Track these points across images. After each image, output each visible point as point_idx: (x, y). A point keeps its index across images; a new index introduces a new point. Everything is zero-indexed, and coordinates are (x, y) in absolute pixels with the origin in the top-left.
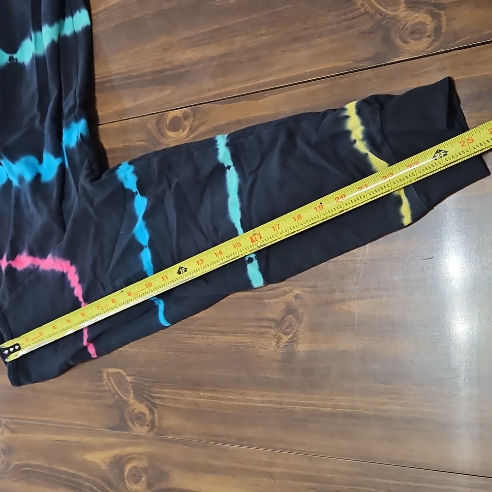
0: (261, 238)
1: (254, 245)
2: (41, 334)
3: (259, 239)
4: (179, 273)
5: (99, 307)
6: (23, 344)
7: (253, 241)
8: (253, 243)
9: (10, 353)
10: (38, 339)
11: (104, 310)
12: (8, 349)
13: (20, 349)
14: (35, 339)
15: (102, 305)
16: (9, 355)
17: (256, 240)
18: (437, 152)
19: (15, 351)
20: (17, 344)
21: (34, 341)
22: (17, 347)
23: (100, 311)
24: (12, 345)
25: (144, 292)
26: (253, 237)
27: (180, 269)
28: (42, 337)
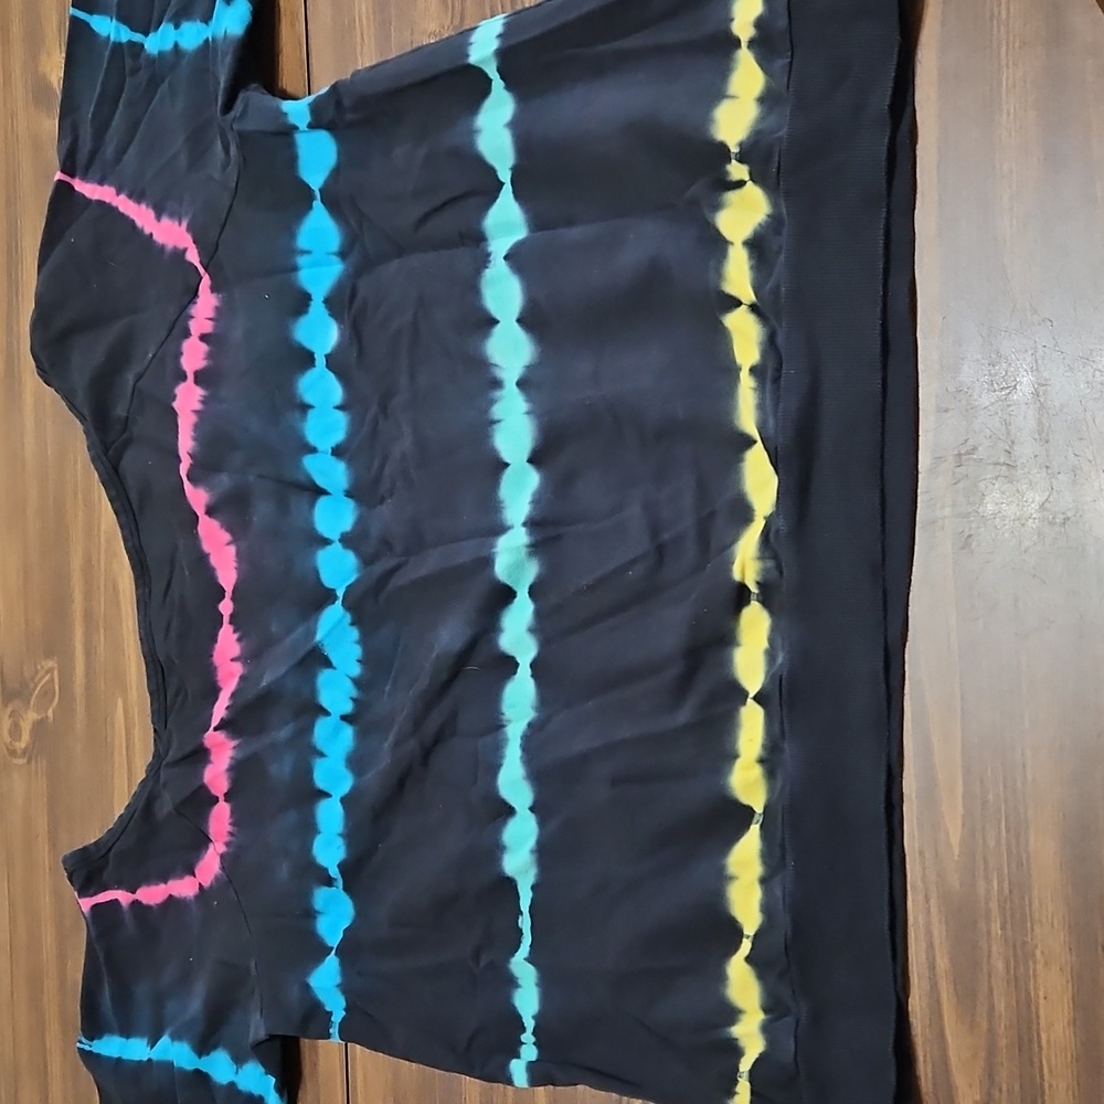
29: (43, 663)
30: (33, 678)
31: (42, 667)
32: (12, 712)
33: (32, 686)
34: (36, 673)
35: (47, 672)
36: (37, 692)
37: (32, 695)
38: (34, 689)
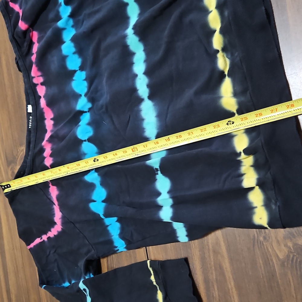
0: (137, 150)
1: (134, 153)
2: (22, 181)
3: (136, 151)
4: (94, 161)
5: (52, 172)
6: (12, 185)
7: (133, 151)
8: (133, 152)
9: (5, 188)
10: (20, 183)
11: (55, 174)
12: (4, 186)
13: (10, 187)
14: (18, 183)
15: (53, 171)
16: (5, 189)
17: (135, 151)
18: (229, 122)
19: (8, 187)
20: (9, 185)
21: (18, 184)
22: (9, 186)
23: (53, 174)
24: (6, 184)
25: (76, 168)
26: (133, 149)
27: (95, 159)
28: (22, 182)
29: (20, 149)
30: (17, 155)
31: (20, 150)
32: (11, 168)
33: (17, 157)
34: (18, 152)
35: (21, 151)
36: (19, 159)
37: (17, 160)
38: (18, 158)
